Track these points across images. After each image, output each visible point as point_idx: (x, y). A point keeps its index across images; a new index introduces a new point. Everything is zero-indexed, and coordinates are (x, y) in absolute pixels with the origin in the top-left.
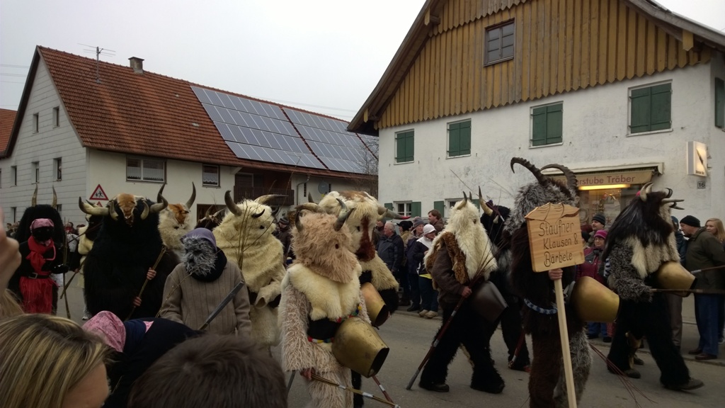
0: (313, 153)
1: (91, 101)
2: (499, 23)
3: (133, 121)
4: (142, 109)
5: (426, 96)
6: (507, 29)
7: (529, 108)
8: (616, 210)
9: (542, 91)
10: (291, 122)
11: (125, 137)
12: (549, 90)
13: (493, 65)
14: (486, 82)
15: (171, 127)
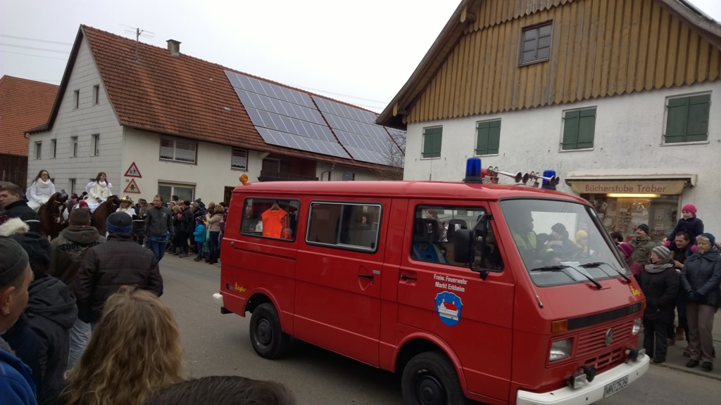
0: (339, 143)
1: (129, 81)
2: (536, 23)
3: (168, 102)
4: (177, 91)
5: (457, 93)
6: (544, 30)
7: (561, 111)
8: (644, 219)
9: (576, 95)
10: (319, 110)
11: (160, 118)
12: (584, 94)
13: (528, 66)
14: (519, 83)
15: (203, 109)
